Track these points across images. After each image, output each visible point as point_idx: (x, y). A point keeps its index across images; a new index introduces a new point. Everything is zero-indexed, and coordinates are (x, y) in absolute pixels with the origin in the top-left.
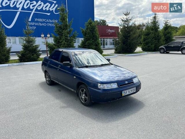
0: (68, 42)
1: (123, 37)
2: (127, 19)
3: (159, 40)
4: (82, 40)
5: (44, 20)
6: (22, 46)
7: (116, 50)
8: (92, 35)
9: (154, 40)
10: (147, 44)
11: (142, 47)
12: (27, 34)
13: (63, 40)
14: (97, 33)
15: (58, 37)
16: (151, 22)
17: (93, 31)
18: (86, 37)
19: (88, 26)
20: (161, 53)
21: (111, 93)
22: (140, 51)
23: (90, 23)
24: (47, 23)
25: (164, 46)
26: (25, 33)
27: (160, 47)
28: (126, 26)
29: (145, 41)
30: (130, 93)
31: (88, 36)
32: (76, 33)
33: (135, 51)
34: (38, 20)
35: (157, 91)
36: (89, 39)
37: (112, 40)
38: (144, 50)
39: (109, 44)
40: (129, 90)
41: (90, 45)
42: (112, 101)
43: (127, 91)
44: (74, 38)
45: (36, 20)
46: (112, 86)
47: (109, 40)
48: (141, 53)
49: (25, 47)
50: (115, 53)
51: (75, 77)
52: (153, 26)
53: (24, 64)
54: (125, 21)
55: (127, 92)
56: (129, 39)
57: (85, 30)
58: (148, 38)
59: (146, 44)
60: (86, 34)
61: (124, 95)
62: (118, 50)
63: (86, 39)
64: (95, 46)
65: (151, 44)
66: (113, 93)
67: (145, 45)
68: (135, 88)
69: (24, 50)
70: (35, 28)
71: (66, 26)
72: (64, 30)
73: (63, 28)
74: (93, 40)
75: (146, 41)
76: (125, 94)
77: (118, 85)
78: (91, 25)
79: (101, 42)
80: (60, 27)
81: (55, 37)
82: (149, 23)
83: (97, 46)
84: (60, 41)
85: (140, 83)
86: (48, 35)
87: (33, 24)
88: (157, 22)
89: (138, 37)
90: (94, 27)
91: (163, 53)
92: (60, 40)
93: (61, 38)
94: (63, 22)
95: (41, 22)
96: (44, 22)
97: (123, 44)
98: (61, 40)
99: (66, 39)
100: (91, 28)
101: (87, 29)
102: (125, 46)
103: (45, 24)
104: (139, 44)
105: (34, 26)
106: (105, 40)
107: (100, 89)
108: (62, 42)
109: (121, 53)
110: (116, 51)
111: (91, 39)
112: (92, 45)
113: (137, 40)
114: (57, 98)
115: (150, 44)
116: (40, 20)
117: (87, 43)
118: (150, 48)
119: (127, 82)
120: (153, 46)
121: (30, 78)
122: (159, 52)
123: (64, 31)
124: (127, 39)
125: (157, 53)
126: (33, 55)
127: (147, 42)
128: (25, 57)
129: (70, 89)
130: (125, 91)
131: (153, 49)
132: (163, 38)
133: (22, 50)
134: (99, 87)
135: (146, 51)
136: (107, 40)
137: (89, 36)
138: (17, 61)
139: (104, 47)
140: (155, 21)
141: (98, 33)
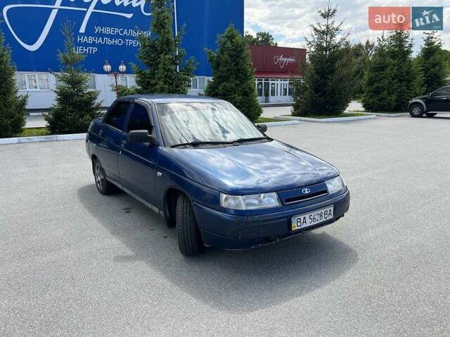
0: (171, 84)
1: (316, 73)
2: (328, 28)
3: (409, 81)
4: (209, 81)
5: (118, 31)
6: (56, 95)
7: (296, 107)
8: (234, 68)
9: (396, 83)
10: (377, 92)
11: (363, 102)
12: (67, 62)
13: (159, 79)
14: (249, 64)
15: (148, 71)
16: (391, 37)
17: (238, 57)
18: (219, 74)
19: (225, 43)
20: (413, 116)
21: (258, 221)
22: (358, 111)
23: (231, 38)
24: (124, 38)
25: (421, 99)
26: (62, 61)
27: (410, 102)
28: (324, 45)
29: (373, 84)
30: (316, 223)
31: (225, 69)
32: (193, 61)
33: (345, 109)
34: (101, 31)
35: (399, 218)
36: (226, 79)
37: (288, 82)
38: (369, 108)
39: (279, 94)
40: (313, 214)
41: (230, 93)
42: (261, 243)
43: (307, 216)
44: (188, 75)
45: (98, 29)
46: (260, 201)
47: (280, 84)
48: (362, 115)
49: (64, 97)
50: (294, 115)
51: (159, 174)
52: (395, 46)
53: (59, 139)
54: (323, 32)
55: (308, 220)
56: (332, 80)
57: (216, 55)
58: (381, 79)
59: (375, 92)
60: (218, 65)
61: (297, 228)
62: (300, 108)
63: (219, 77)
64: (241, 97)
65: (390, 94)
66: (264, 221)
67: (372, 96)
68: (332, 209)
69: (61, 103)
70: (95, 50)
71: (168, 43)
72: (161, 53)
73: (159, 49)
74: (236, 80)
75: (376, 84)
76: (299, 224)
77: (280, 199)
78: (234, 40)
79: (260, 87)
80: (153, 47)
81: (141, 71)
82: (385, 37)
83: (247, 96)
84: (153, 82)
85: (348, 194)
86: (122, 68)
87: (91, 40)
88: (407, 37)
89: (354, 76)
90: (241, 47)
91: (420, 116)
92: (151, 78)
93: (154, 75)
94: (159, 32)
95: (111, 37)
96: (117, 36)
97: (313, 92)
98: (155, 78)
99: (166, 76)
100: (234, 50)
101: (222, 52)
102: (320, 96)
103: (120, 42)
104: (356, 95)
105: (94, 44)
106: (271, 82)
107: (225, 210)
108: (156, 84)
109: (308, 116)
110: (295, 110)
111: (232, 79)
112: (235, 93)
113: (352, 82)
114: (116, 232)
115: (386, 92)
116: (108, 30)
117: (220, 87)
118: (386, 103)
119: (306, 191)
120: (394, 97)
121: (61, 175)
122: (409, 113)
123: (162, 56)
124: (325, 78)
125: (404, 116)
126: (82, 116)
127: (377, 87)
128: (62, 121)
129: (149, 205)
130: (302, 217)
131: (393, 107)
132: (420, 78)
133: (56, 103)
134: (224, 204)
135: (372, 112)
136: (275, 82)
137: (228, 70)
138: (45, 131)
139: (267, 101)
140: (400, 34)
141: (250, 61)
